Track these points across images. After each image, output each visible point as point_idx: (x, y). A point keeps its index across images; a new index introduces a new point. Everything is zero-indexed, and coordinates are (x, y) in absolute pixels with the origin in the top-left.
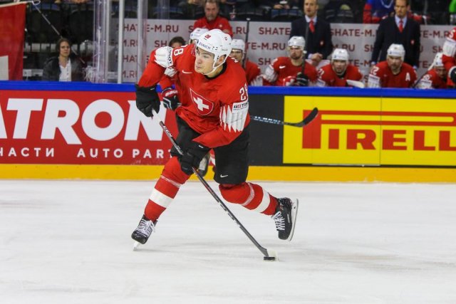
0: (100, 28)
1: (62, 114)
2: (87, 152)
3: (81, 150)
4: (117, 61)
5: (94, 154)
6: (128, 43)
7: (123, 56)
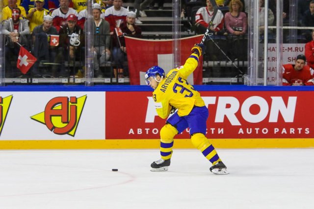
0: (252, 50)
1: (228, 106)
2: (245, 131)
3: (241, 129)
4: (263, 71)
5: (249, 131)
6: (271, 59)
7: (267, 68)
